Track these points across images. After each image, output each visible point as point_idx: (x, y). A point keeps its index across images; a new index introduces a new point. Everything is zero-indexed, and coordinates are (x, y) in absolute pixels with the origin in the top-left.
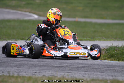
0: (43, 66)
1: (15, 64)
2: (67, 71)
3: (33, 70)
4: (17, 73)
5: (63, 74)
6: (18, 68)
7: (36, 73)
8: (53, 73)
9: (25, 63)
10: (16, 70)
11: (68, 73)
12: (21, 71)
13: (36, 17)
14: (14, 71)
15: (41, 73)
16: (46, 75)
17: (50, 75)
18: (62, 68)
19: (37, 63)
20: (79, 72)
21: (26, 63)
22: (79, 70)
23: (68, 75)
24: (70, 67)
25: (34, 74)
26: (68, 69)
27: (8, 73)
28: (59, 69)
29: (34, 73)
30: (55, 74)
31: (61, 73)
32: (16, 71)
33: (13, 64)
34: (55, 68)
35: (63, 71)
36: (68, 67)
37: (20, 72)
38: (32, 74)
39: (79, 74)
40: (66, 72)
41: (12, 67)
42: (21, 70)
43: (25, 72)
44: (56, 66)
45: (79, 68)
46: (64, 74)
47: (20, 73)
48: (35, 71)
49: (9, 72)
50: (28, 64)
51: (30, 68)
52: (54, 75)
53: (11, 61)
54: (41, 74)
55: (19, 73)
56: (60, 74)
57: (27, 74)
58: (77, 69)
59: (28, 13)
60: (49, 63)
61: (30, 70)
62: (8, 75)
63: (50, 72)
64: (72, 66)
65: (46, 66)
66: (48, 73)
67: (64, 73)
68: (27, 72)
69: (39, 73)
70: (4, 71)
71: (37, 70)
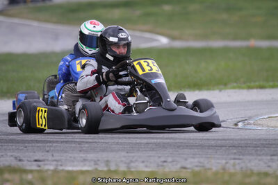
0: (180, 146)
1: (121, 144)
2: (233, 157)
3: (159, 157)
4: (125, 163)
5: (224, 161)
6: (128, 152)
7: (165, 162)
8: (202, 160)
9: (143, 142)
10: (124, 157)
11: (234, 159)
12: (134, 160)
13: (164, 41)
15: (177, 161)
16: (188, 166)
17: (197, 166)
18: (221, 150)
20: (259, 158)
21: (145, 141)
22: (259, 152)
23: (234, 165)
24: (239, 147)
25: (162, 166)
26: (235, 151)
27: (107, 165)
28: (216, 152)
29: (161, 164)
30: (208, 163)
31: (218, 161)
32: (123, 159)
33: (117, 144)
34: (207, 151)
35: (225, 156)
36: (234, 146)
37: (132, 161)
38: (158, 166)
39: (259, 160)
40: (231, 159)
42: (133, 157)
43: (143, 162)
44: (209, 146)
45: (259, 148)
46: (227, 163)
47: (132, 164)
48: (163, 159)
49: (107, 162)
50: (147, 143)
51: (154, 152)
52: (204, 166)
54: (176, 165)
55: (129, 164)
56: (219, 163)
57: (146, 166)
58: (253, 151)
59: (147, 35)
61: (154, 156)
62: (106, 169)
63: (196, 160)
64: (242, 145)
66: (192, 163)
67: (226, 159)
68: (147, 161)
69: (173, 161)
70: (98, 160)
71: (168, 156)
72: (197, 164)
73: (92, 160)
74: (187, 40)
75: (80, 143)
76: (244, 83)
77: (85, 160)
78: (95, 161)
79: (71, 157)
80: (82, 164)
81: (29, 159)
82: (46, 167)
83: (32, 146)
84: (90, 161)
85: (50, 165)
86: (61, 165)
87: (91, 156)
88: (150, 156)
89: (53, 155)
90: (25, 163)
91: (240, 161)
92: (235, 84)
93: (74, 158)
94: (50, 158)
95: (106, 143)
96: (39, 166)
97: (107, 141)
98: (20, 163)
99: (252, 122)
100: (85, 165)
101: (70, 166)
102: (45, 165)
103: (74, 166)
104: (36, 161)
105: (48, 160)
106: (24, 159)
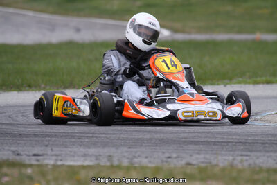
0: (185, 142)
1: (123, 139)
2: (240, 153)
3: (163, 153)
4: (128, 158)
5: (231, 158)
6: (130, 148)
7: (169, 157)
8: (208, 156)
9: (145, 137)
10: (127, 152)
11: (242, 155)
12: (137, 155)
13: (165, 33)
14: (121, 156)
15: (182, 157)
16: (194, 162)
17: (203, 162)
18: (227, 147)
19: (172, 136)
21: (148, 136)
22: (267, 149)
23: (242, 161)
24: (246, 143)
25: (166, 162)
26: (242, 147)
27: (109, 160)
28: (222, 149)
29: (165, 159)
30: (214, 159)
31: (227, 158)
32: (126, 154)
33: (119, 139)
34: (213, 147)
35: (232, 153)
36: (240, 142)
37: (135, 157)
38: (163, 162)
39: (268, 157)
40: (238, 155)
41: (117, 147)
42: (136, 152)
43: (146, 157)
44: (215, 142)
45: (267, 145)
46: (234, 159)
47: (136, 160)
48: (167, 155)
49: (110, 157)
50: (151, 139)
51: (157, 148)
52: (210, 163)
53: (114, 134)
54: (182, 161)
55: (132, 159)
56: (225, 160)
57: (150, 162)
58: (261, 148)
60: (199, 135)
61: (158, 152)
62: (108, 164)
63: (202, 156)
64: (250, 141)
65: (192, 142)
66: (197, 159)
67: (233, 156)
68: (151, 157)
69: (178, 157)
70: (100, 155)
71: (172, 152)
72: (203, 160)
73: (93, 155)
74: (190, 33)
75: (80, 138)
76: (250, 78)
77: (85, 155)
78: (96, 156)
79: (71, 152)
80: (83, 159)
81: (27, 153)
82: (46, 162)
83: (30, 140)
84: (91, 156)
85: (50, 159)
86: (61, 160)
87: (92, 151)
88: (154, 152)
89: (52, 150)
90: (24, 157)
91: (247, 158)
92: (240, 79)
93: (75, 152)
94: (49, 152)
95: (107, 138)
96: (38, 161)
97: (108, 136)
98: (18, 158)
99: (259, 118)
100: (86, 160)
101: (71, 161)
102: (44, 159)
103: (74, 161)
104: (35, 155)
105: (47, 155)
106: (22, 153)
